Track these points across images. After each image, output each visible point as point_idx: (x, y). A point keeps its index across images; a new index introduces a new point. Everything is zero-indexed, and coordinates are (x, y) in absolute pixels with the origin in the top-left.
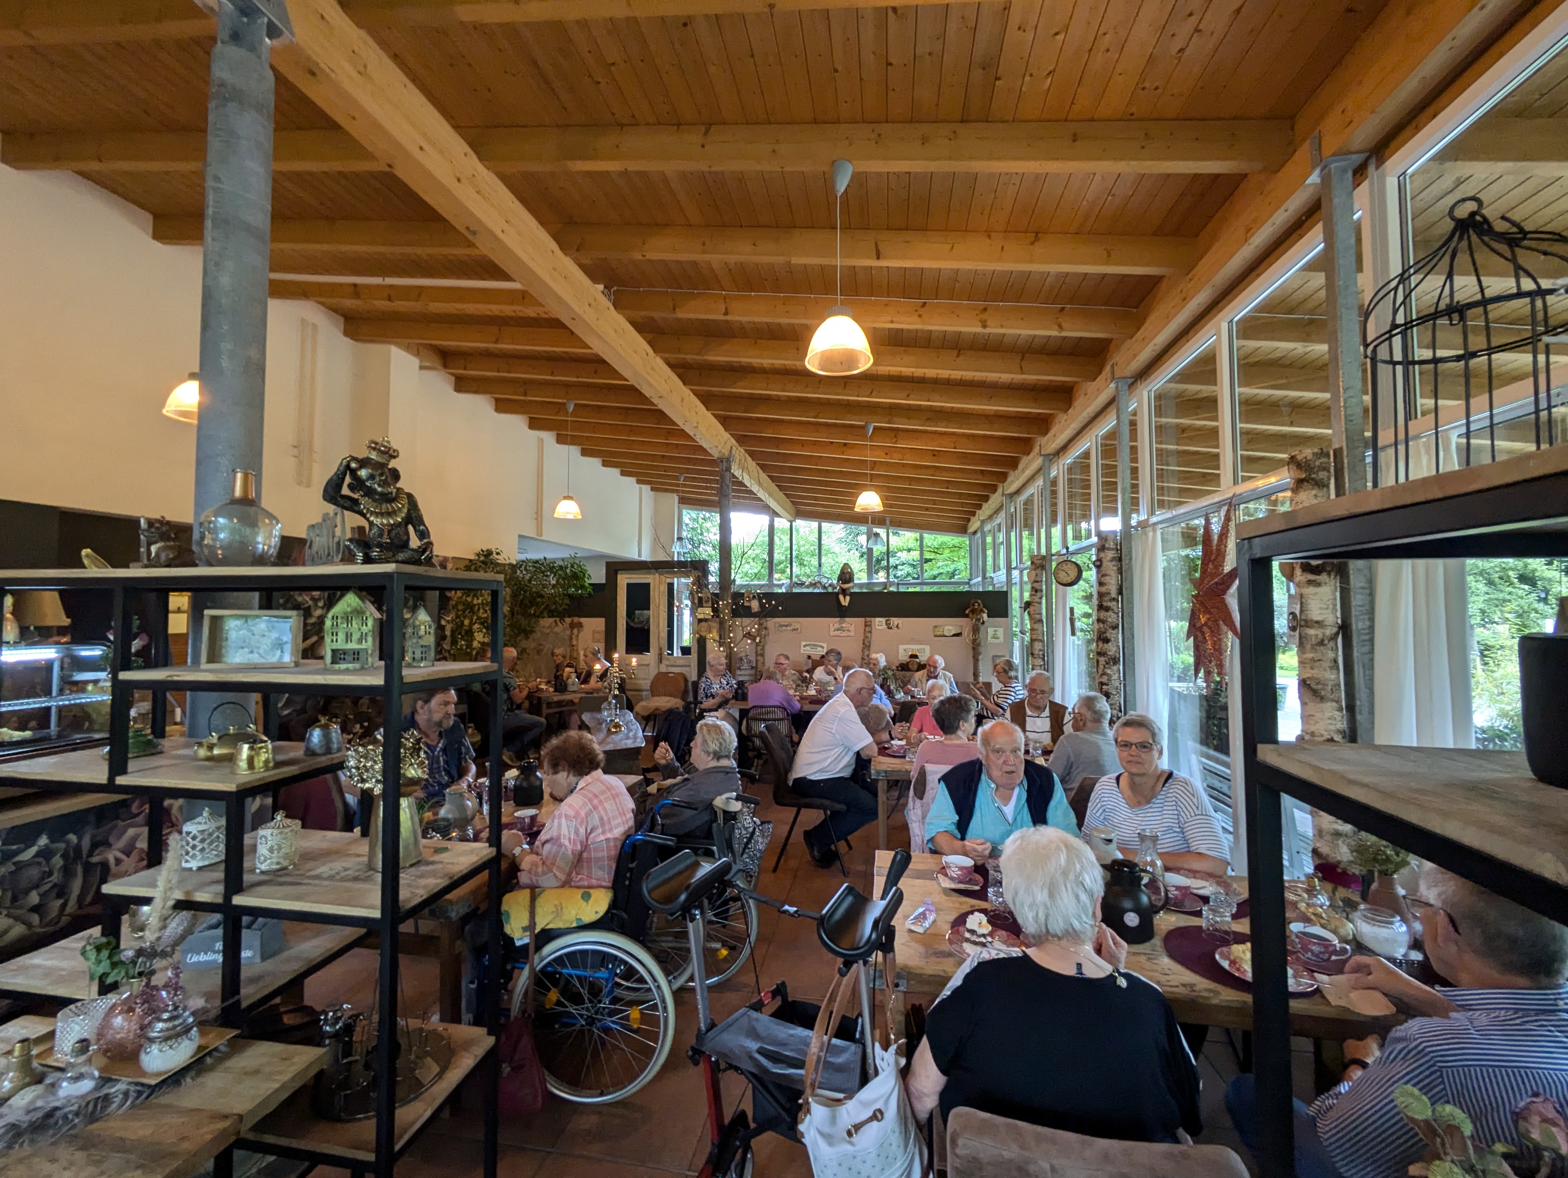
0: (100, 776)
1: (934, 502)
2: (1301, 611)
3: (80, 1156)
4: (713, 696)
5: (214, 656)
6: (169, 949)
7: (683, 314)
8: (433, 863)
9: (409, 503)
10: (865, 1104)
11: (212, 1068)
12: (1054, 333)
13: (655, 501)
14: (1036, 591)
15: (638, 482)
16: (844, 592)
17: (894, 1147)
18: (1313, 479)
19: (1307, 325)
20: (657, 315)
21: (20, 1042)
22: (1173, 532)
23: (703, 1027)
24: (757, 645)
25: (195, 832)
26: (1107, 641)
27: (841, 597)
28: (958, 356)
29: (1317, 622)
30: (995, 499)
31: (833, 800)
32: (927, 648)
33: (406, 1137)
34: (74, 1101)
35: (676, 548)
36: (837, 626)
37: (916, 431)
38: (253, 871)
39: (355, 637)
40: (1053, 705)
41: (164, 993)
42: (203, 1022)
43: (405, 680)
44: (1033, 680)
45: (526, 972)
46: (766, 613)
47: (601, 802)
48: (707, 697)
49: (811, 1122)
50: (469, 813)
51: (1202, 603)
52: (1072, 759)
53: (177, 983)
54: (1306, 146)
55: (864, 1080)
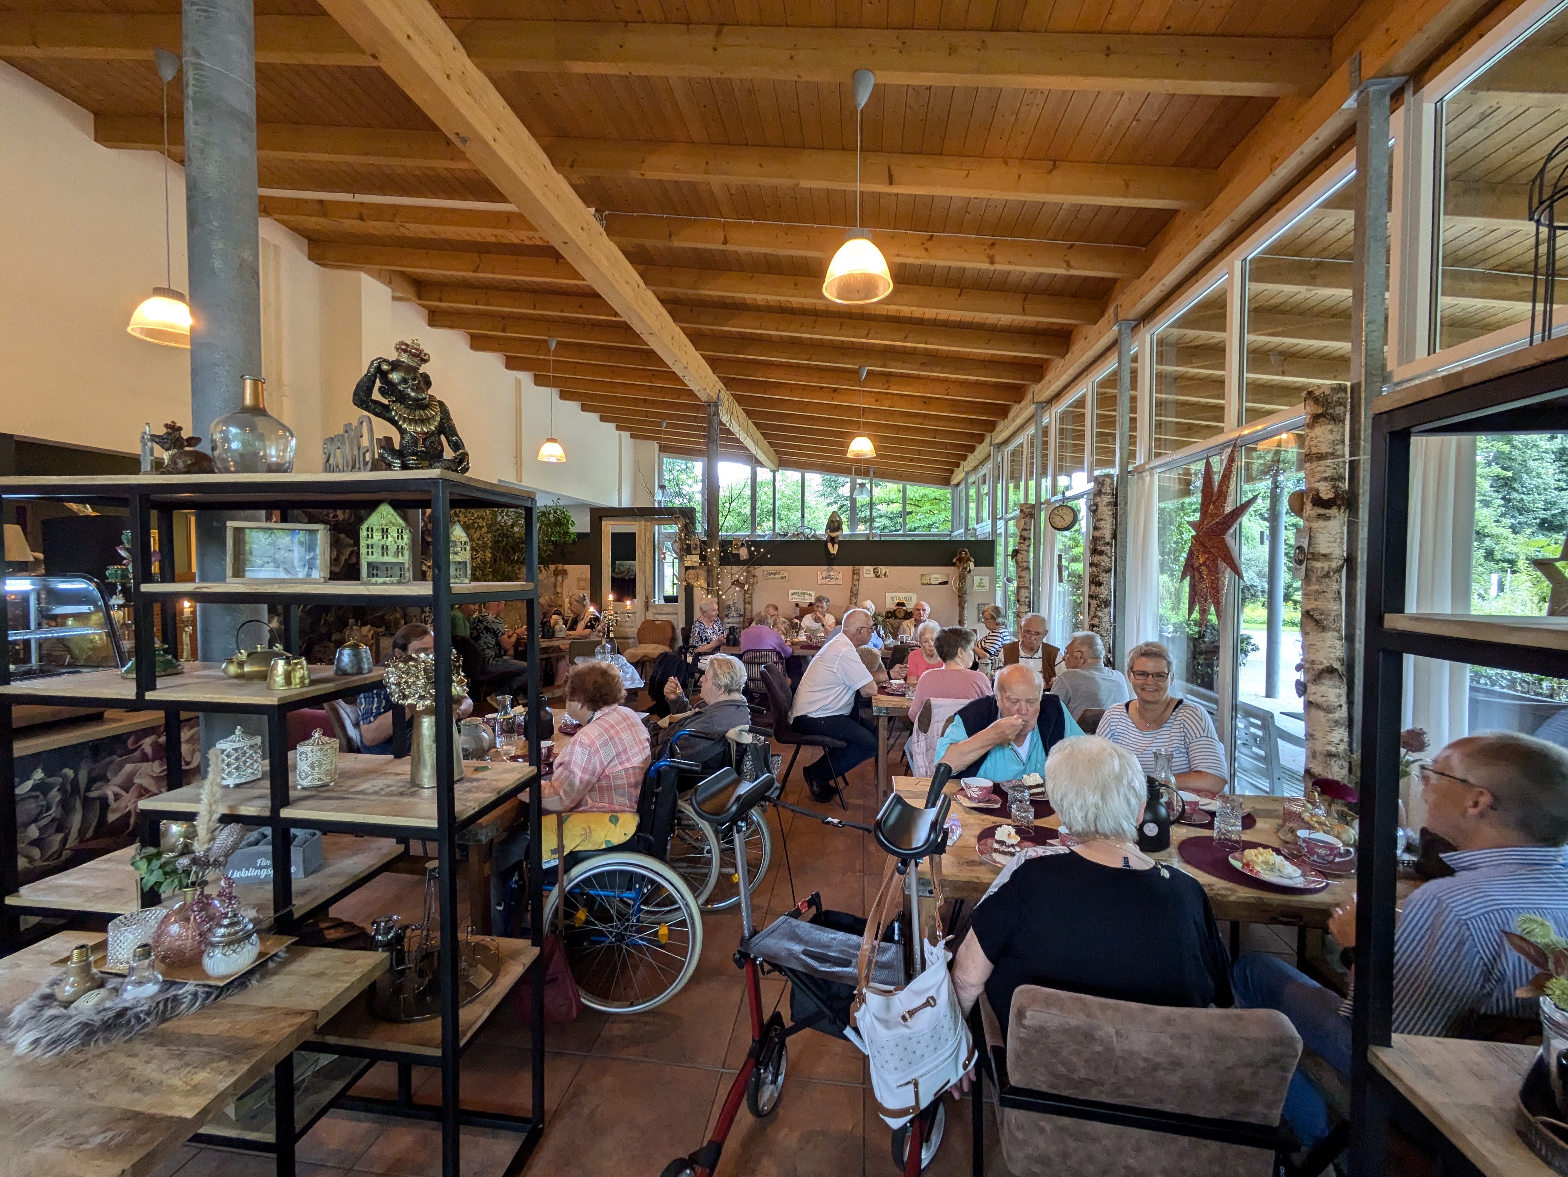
0: (129, 691)
1: (920, 452)
2: (1310, 545)
3: (158, 1050)
4: (707, 641)
5: (239, 572)
6: (221, 859)
7: (679, 243)
8: (477, 780)
9: (441, 411)
10: (918, 993)
11: (275, 972)
12: (1061, 271)
13: (635, 448)
14: (1025, 539)
15: (618, 428)
16: (833, 540)
17: (946, 1030)
18: (1330, 414)
19: (1315, 268)
20: (649, 243)
21: (77, 948)
22: (1170, 478)
23: (746, 933)
24: (746, 592)
25: (229, 749)
26: (1099, 584)
27: (830, 545)
28: (960, 295)
29: (1324, 555)
30: (982, 450)
31: (833, 737)
33: (469, 1034)
34: (143, 1002)
35: (659, 496)
36: (825, 574)
37: (908, 376)
38: (295, 788)
39: (392, 549)
40: (1046, 647)
41: (216, 902)
42: (262, 931)
43: (454, 591)
44: (1029, 622)
45: (556, 891)
46: (754, 561)
47: (617, 732)
48: (702, 640)
49: (867, 1009)
50: (486, 745)
51: (1202, 544)
52: (1070, 694)
53: (230, 893)
54: (1345, 68)
55: (910, 976)
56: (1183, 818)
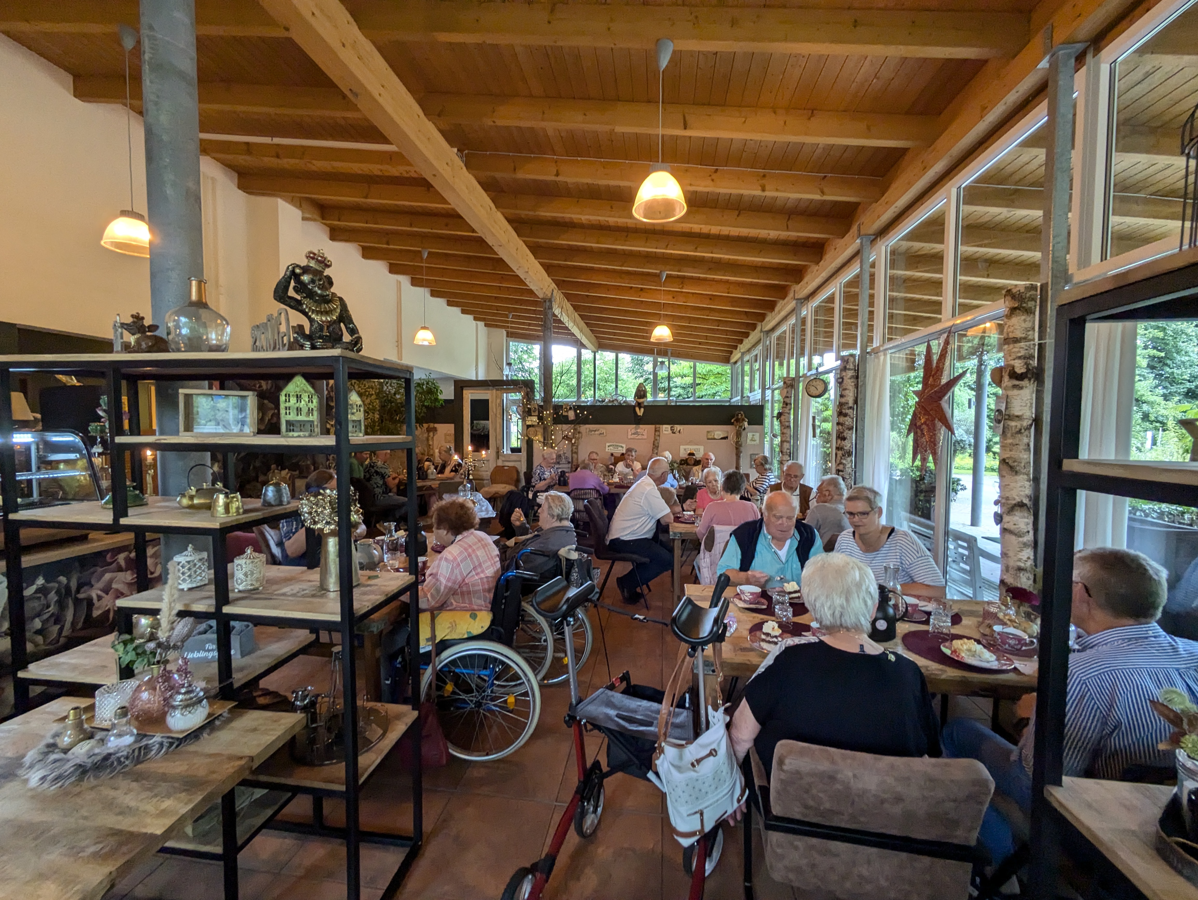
0: (107, 518)
1: (707, 338)
2: (1006, 408)
3: (134, 785)
4: (545, 479)
5: (188, 428)
6: (179, 644)
7: (521, 175)
8: (370, 586)
9: (341, 305)
10: (703, 746)
11: (220, 728)
12: (817, 197)
13: (489, 334)
14: (787, 404)
15: (475, 319)
16: (639, 405)
17: (724, 773)
18: (1024, 308)
19: (1015, 194)
20: (498, 175)
21: (72, 709)
22: (899, 357)
23: (574, 701)
24: (573, 445)
25: (184, 562)
26: (844, 439)
27: (637, 409)
28: (738, 216)
29: (1017, 416)
30: (754, 336)
31: (639, 555)
32: (702, 448)
33: (366, 776)
34: (123, 749)
35: (506, 371)
36: (633, 431)
37: (699, 279)
38: (233, 591)
39: (305, 410)
40: (803, 487)
41: (176, 676)
42: (210, 698)
43: (351, 442)
44: (789, 467)
45: (430, 669)
46: (580, 421)
47: (474, 551)
49: (665, 758)
50: (376, 559)
51: (923, 408)
52: (820, 522)
53: (186, 669)
54: (1040, 36)
56: (906, 617)
